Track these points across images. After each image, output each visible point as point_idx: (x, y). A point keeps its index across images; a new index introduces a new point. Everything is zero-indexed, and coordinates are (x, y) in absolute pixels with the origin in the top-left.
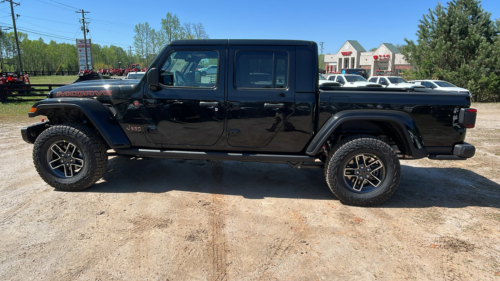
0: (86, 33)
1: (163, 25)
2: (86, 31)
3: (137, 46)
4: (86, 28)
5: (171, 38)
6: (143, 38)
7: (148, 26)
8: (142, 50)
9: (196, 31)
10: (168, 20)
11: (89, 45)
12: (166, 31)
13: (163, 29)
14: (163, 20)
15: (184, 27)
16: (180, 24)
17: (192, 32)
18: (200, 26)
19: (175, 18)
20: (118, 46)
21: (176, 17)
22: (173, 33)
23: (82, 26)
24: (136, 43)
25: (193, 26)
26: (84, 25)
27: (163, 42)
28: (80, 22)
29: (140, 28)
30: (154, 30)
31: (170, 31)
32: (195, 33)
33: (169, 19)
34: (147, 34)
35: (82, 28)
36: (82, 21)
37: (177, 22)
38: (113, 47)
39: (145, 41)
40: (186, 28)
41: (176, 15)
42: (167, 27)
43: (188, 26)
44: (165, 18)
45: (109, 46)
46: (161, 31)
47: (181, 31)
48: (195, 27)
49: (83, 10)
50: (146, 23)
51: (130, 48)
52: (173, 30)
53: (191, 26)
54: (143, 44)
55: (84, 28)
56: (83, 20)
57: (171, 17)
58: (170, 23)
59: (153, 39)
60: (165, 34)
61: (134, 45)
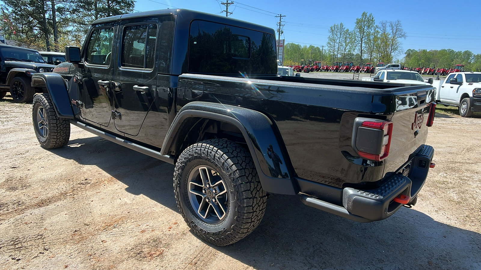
0: (281, 34)
1: (357, 25)
2: (281, 32)
3: (330, 46)
4: (281, 30)
5: (363, 37)
6: (337, 38)
7: (343, 26)
8: (334, 49)
9: (392, 29)
10: (362, 19)
11: (282, 45)
12: (359, 30)
13: (356, 29)
14: (357, 19)
15: (380, 25)
16: (375, 23)
17: (388, 31)
18: (398, 23)
19: (370, 17)
20: (316, 46)
21: (372, 16)
22: (366, 32)
23: (278, 28)
24: (329, 43)
25: (390, 24)
26: (280, 28)
27: (355, 41)
28: (277, 25)
29: (334, 29)
30: (347, 30)
31: (364, 30)
32: (391, 31)
33: (364, 19)
34: (341, 34)
35: (278, 30)
36: (278, 24)
37: (372, 20)
38: (312, 47)
39: (338, 41)
40: (381, 27)
41: (371, 14)
42: (361, 26)
43: (384, 25)
44: (360, 17)
45: (308, 46)
46: (354, 30)
47: (375, 30)
48: (392, 25)
49: (281, 15)
50: (341, 24)
51: (322, 48)
52: (366, 29)
53: (388, 24)
54: (335, 43)
55: (280, 30)
56: (280, 23)
57: (366, 16)
58: (364, 22)
59: (346, 38)
60: (358, 33)
61: (327, 45)
